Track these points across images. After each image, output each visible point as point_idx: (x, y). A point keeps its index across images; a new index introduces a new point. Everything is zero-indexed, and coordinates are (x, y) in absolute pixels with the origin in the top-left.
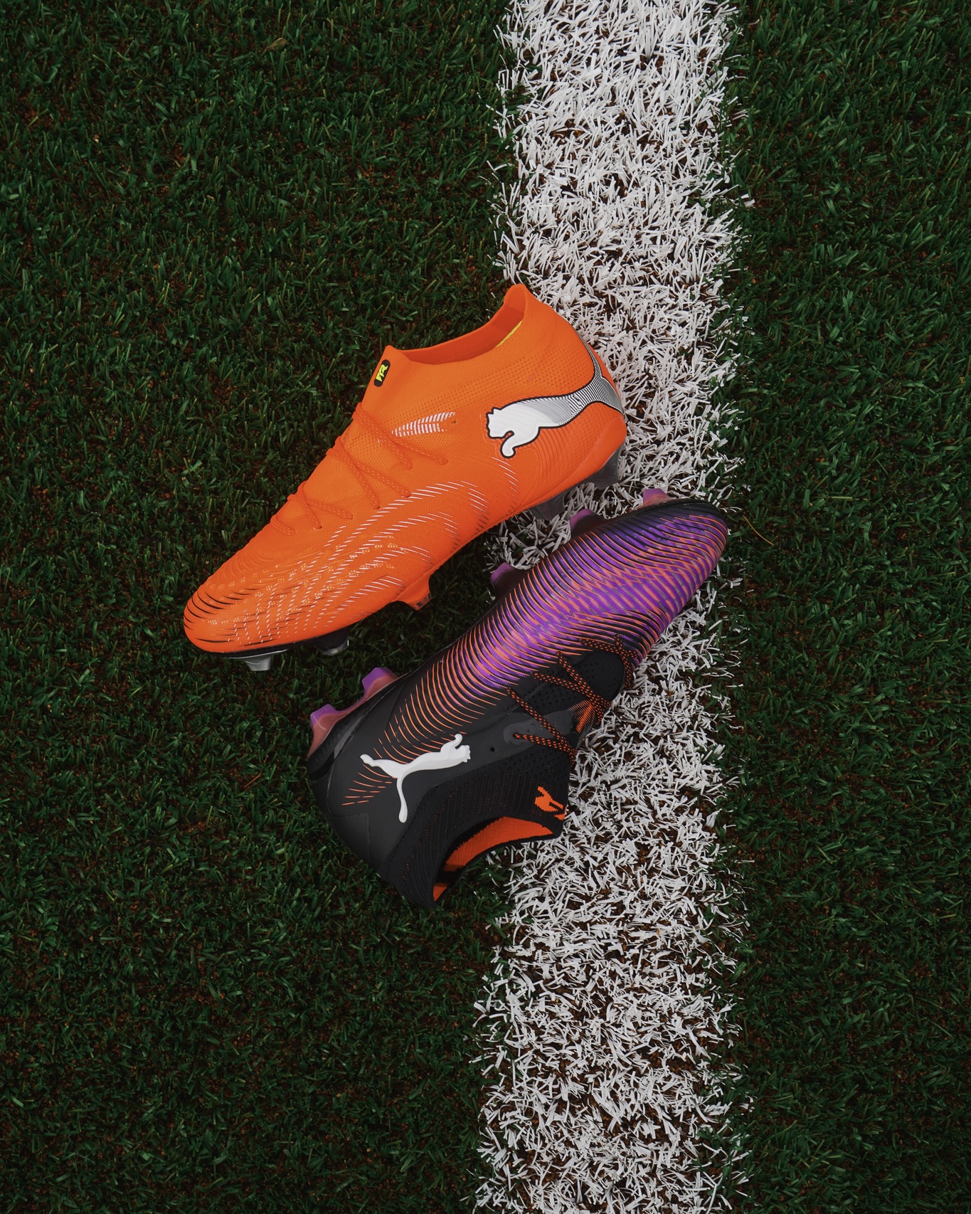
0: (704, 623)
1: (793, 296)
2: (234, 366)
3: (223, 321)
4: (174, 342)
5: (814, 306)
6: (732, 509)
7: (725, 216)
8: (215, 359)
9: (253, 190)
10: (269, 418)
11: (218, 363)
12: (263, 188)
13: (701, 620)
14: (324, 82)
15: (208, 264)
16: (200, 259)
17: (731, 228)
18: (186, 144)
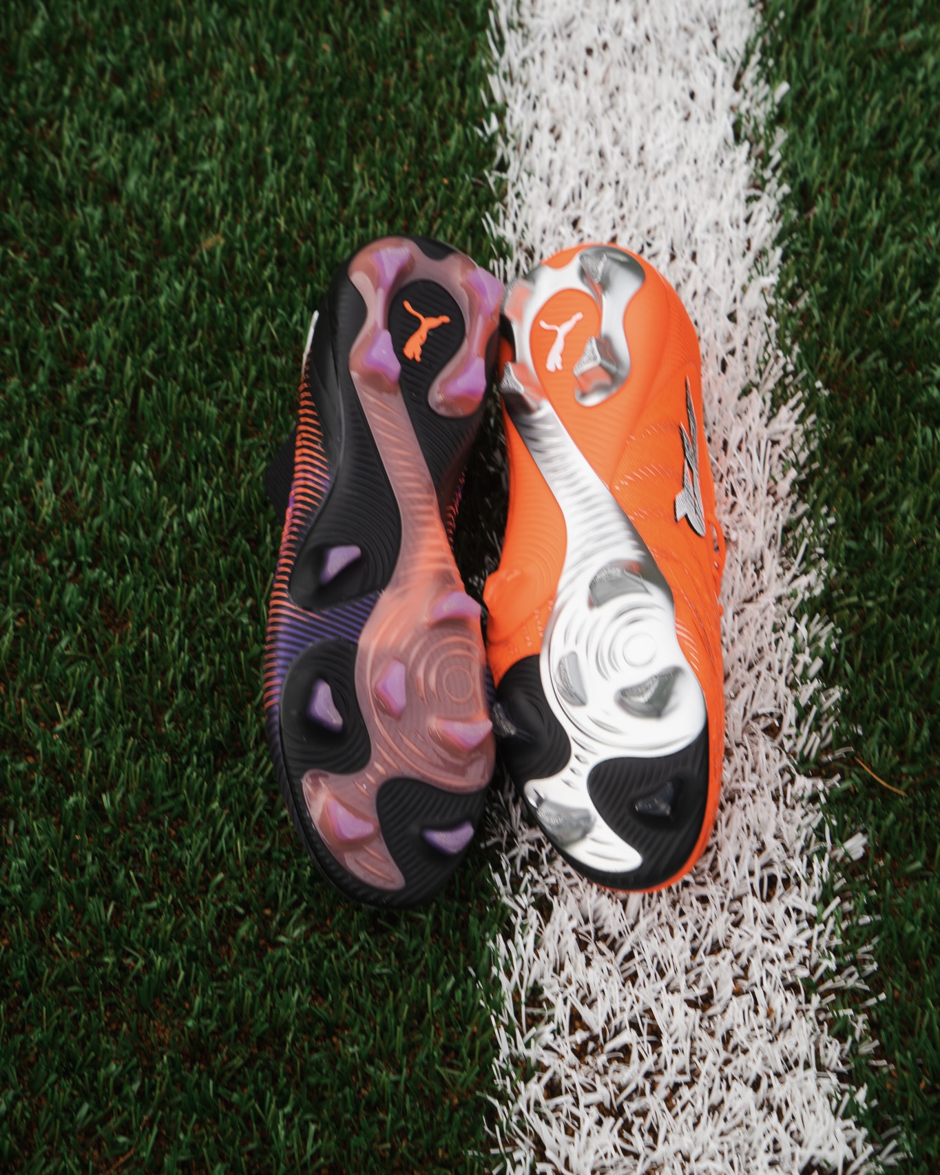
0: (814, 910)
1: (895, 491)
2: (136, 590)
3: (124, 538)
4: (56, 563)
5: (926, 501)
6: (839, 753)
7: (792, 402)
8: (111, 582)
9: (173, 389)
10: (181, 648)
11: (114, 587)
12: (187, 388)
13: (809, 908)
14: (271, 278)
15: (110, 473)
16: (101, 469)
17: (801, 420)
18: (91, 348)
